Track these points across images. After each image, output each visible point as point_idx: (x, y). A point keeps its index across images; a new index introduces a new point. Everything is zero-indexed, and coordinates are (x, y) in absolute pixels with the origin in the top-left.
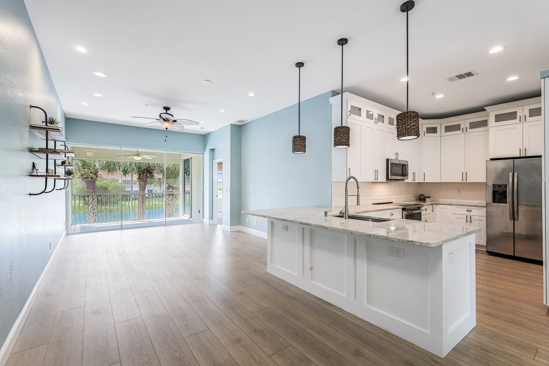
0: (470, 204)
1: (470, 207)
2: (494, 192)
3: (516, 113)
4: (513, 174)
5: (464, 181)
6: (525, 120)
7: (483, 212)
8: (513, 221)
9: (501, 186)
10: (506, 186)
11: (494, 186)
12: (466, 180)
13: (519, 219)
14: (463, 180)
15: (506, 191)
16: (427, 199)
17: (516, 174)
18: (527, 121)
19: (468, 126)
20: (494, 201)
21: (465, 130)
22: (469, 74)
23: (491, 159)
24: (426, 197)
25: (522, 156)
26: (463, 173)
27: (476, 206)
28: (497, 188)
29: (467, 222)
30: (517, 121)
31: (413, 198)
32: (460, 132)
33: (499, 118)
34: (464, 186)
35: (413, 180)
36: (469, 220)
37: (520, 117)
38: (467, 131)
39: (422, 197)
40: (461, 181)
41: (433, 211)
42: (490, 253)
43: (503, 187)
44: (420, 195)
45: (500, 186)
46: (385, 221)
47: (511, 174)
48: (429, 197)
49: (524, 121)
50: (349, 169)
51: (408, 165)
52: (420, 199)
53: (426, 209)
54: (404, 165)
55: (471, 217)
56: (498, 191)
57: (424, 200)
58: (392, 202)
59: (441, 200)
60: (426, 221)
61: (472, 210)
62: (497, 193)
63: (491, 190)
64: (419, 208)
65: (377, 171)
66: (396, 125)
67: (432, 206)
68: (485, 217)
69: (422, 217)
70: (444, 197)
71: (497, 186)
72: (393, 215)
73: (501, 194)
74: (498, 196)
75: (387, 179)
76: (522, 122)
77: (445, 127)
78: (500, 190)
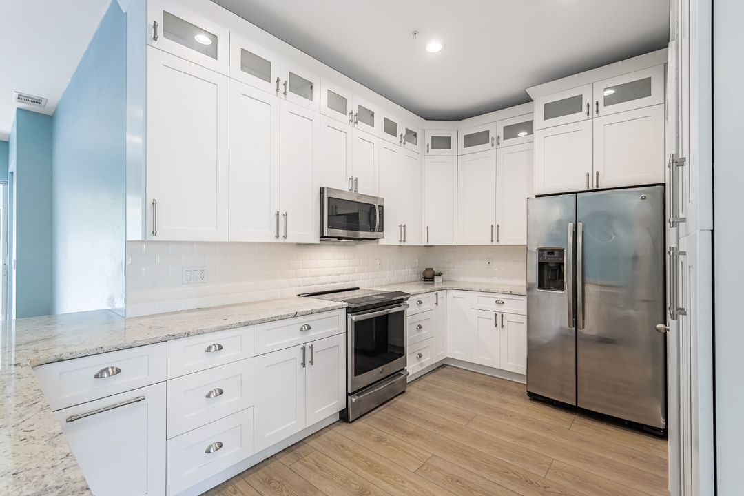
0: (501, 291)
1: (501, 296)
2: (541, 266)
3: (579, 98)
4: (576, 228)
5: (495, 243)
6: (597, 112)
7: (522, 306)
8: (574, 329)
9: (553, 253)
10: (561, 252)
11: (541, 251)
12: (498, 241)
13: (586, 326)
14: (492, 241)
15: (563, 264)
16: (437, 279)
17: (580, 225)
18: (600, 114)
19: (501, 134)
20: (541, 286)
23: (537, 196)
24: (434, 274)
25: (590, 189)
26: (492, 226)
27: (511, 294)
28: (546, 258)
29: (496, 325)
30: (582, 115)
31: (414, 277)
32: (488, 146)
33: (553, 110)
34: (495, 251)
35: (401, 241)
36: (499, 321)
37: (588, 105)
38: (499, 144)
39: (429, 274)
40: (490, 243)
41: (437, 304)
42: (534, 397)
43: (556, 254)
44: (427, 269)
45: (551, 252)
47: (571, 225)
48: (440, 274)
49: (595, 115)
50: (154, 203)
51: (381, 207)
52: (425, 278)
53: (420, 303)
54: (372, 207)
55: (502, 316)
56: (547, 263)
57: (432, 279)
58: (358, 289)
59: (462, 279)
60: (420, 327)
61: (503, 300)
62: (545, 267)
63: (534, 261)
64: (401, 301)
65: (285, 215)
66: (351, 113)
67: (437, 294)
68: (526, 317)
69: (408, 321)
70: (465, 273)
71: (546, 253)
72: (309, 328)
73: (552, 270)
74: (548, 275)
75: (322, 236)
76: (591, 116)
77: (465, 136)
78: (551, 261)
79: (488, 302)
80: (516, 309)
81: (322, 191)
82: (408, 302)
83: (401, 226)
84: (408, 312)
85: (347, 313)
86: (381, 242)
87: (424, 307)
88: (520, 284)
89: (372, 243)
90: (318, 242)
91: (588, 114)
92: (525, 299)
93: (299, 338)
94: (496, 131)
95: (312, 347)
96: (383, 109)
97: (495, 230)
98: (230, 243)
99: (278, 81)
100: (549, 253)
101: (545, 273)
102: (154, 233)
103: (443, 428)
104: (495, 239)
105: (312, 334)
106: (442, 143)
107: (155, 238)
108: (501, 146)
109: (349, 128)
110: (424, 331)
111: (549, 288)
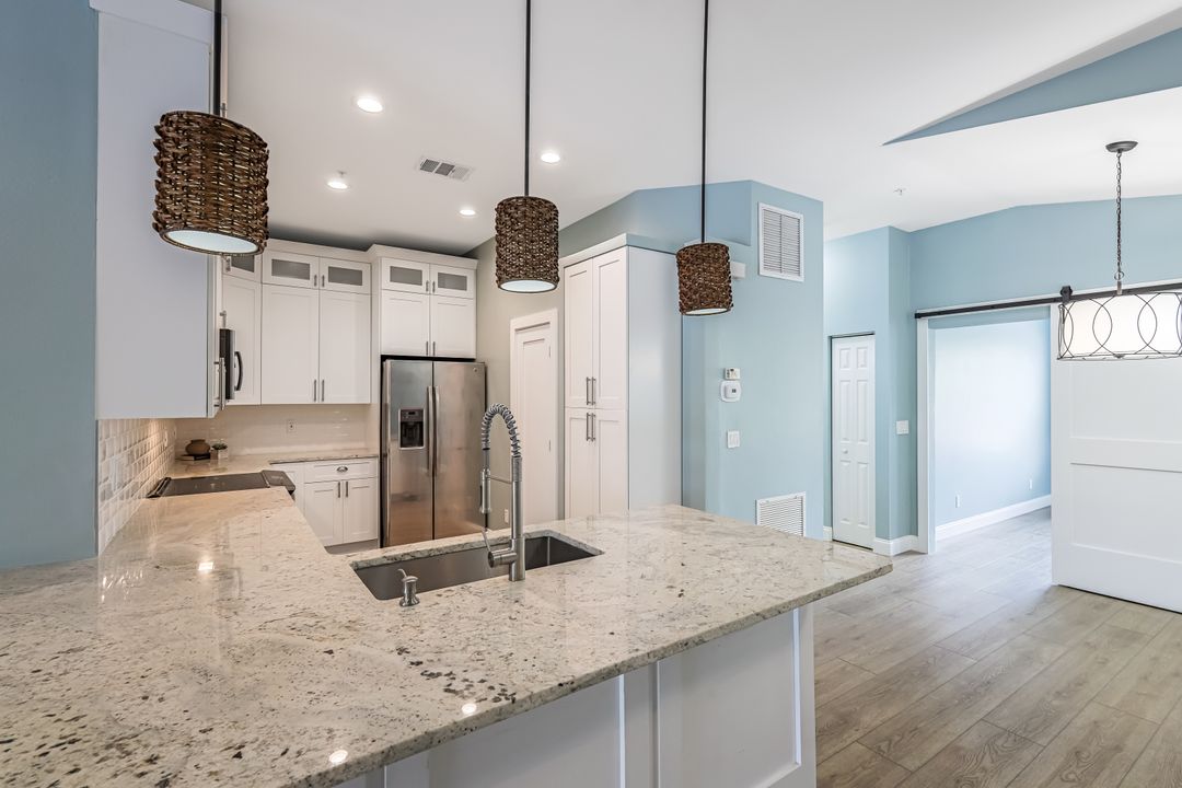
0: (341, 456)
1: (342, 462)
2: (402, 425)
3: (420, 273)
4: (434, 390)
5: (319, 402)
6: (434, 291)
7: (373, 468)
8: (431, 479)
10: (421, 411)
11: (403, 411)
12: (325, 399)
14: (316, 399)
15: (422, 422)
17: (436, 388)
18: (436, 293)
19: (328, 274)
20: (402, 444)
21: (319, 281)
24: (211, 449)
25: (429, 355)
26: (315, 382)
27: (357, 457)
28: (407, 416)
29: (339, 496)
30: (421, 288)
32: (308, 283)
36: (344, 490)
37: (427, 283)
38: (323, 285)
39: (200, 449)
40: (313, 402)
43: (417, 414)
44: (195, 441)
45: (412, 413)
52: (190, 455)
55: (347, 483)
57: (206, 456)
61: (348, 467)
63: (398, 421)
71: (407, 412)
76: (428, 292)
78: (411, 420)
79: (329, 472)
80: (363, 474)
88: (372, 448)
91: (428, 288)
92: (377, 461)
94: (320, 269)
97: (319, 386)
104: (319, 396)
108: (327, 287)
111: (410, 445)
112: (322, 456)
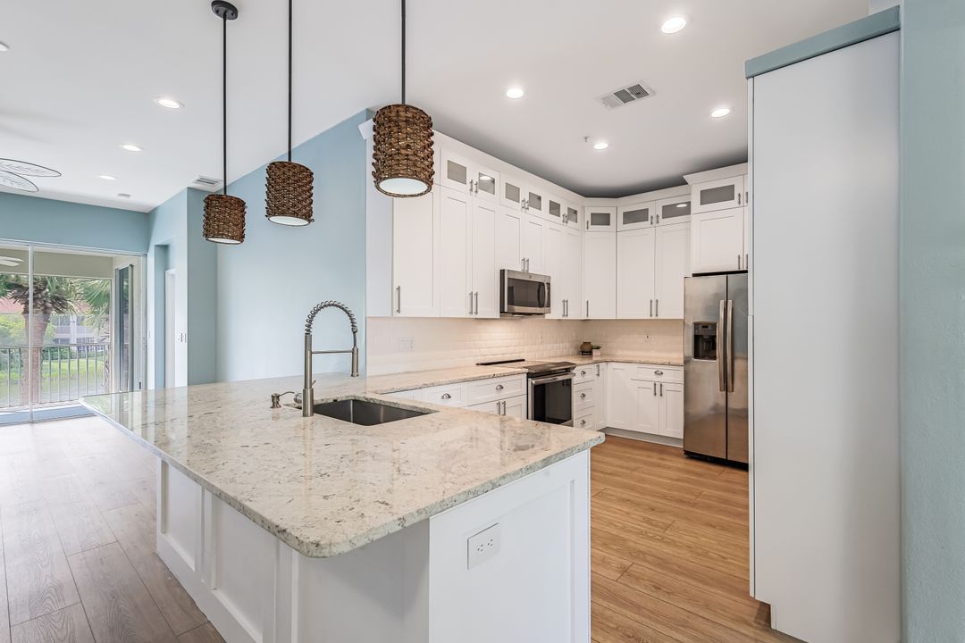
0: (660, 362)
1: (660, 367)
2: (697, 338)
3: (731, 188)
4: (726, 303)
5: (654, 317)
6: (747, 202)
7: (679, 375)
8: (724, 393)
9: (707, 327)
10: (714, 326)
11: (696, 325)
12: (657, 315)
13: (735, 390)
14: (651, 315)
15: (715, 336)
16: (595, 352)
17: (730, 302)
19: (660, 213)
20: (696, 356)
21: (654, 220)
22: (639, 92)
23: (695, 275)
24: (592, 348)
25: (741, 269)
26: (651, 301)
27: (669, 364)
28: (701, 331)
29: (655, 394)
30: (735, 203)
31: (572, 351)
32: (647, 223)
33: (708, 197)
34: (653, 326)
35: (564, 316)
36: (659, 390)
37: (739, 195)
38: (658, 222)
39: (587, 348)
40: (649, 318)
41: (598, 375)
42: (691, 455)
43: (710, 328)
44: (584, 343)
45: (705, 326)
46: (422, 414)
47: (722, 302)
48: (598, 348)
49: (745, 204)
50: (399, 289)
51: (549, 284)
52: (583, 352)
53: (584, 373)
54: (541, 284)
55: (661, 385)
56: (702, 336)
57: (590, 353)
58: (524, 360)
59: (620, 353)
60: (584, 395)
61: (663, 371)
62: (700, 339)
63: (690, 334)
64: (568, 370)
65: (477, 294)
66: (524, 201)
67: (598, 366)
68: (683, 386)
69: (574, 388)
70: (624, 347)
71: (700, 326)
72: (502, 388)
73: (707, 342)
74: (703, 346)
75: (502, 312)
76: (742, 205)
77: (624, 213)
78: (706, 333)
79: (648, 373)
80: (674, 378)
81: (502, 272)
82: (574, 371)
83: (564, 301)
84: (575, 380)
85: (528, 377)
86: (548, 316)
87: (587, 377)
88: (678, 357)
89: (540, 318)
90: (499, 317)
91: (739, 202)
92: (682, 369)
93: (495, 395)
94: (655, 210)
95: (504, 403)
96: (549, 192)
97: (654, 305)
98: (440, 318)
99: (471, 182)
100: (703, 327)
101: (700, 344)
102: (399, 311)
103: (610, 474)
104: (654, 313)
105: (504, 393)
106: (602, 219)
107: (399, 315)
108: (660, 224)
109: (521, 214)
110: (587, 399)
111: (703, 358)
112: (643, 360)
